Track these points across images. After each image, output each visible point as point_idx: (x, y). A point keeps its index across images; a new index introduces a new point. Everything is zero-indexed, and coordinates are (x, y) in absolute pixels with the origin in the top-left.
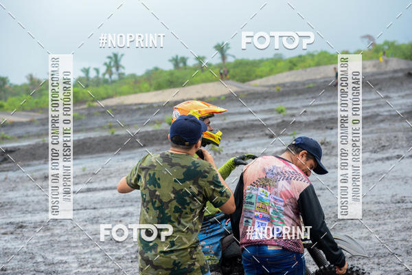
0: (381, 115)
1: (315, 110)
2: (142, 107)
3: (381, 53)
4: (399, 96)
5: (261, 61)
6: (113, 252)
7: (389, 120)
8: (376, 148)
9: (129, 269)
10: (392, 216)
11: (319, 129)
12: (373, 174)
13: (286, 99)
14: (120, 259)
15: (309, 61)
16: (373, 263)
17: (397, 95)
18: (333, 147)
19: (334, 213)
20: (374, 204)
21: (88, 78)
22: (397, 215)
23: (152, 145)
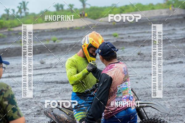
0: (171, 39)
1: (134, 35)
2: (38, 31)
3: (171, 5)
4: (181, 29)
5: (105, 8)
6: (24, 111)
7: (175, 42)
8: (168, 57)
9: (33, 120)
10: (177, 94)
11: (136, 46)
12: (167, 71)
13: (119, 29)
14: (28, 115)
15: (131, 9)
16: (167, 119)
17: (179, 28)
18: (145, 56)
19: (145, 92)
20: (167, 87)
21: (8, 15)
22: (180, 94)
23: (44, 53)
